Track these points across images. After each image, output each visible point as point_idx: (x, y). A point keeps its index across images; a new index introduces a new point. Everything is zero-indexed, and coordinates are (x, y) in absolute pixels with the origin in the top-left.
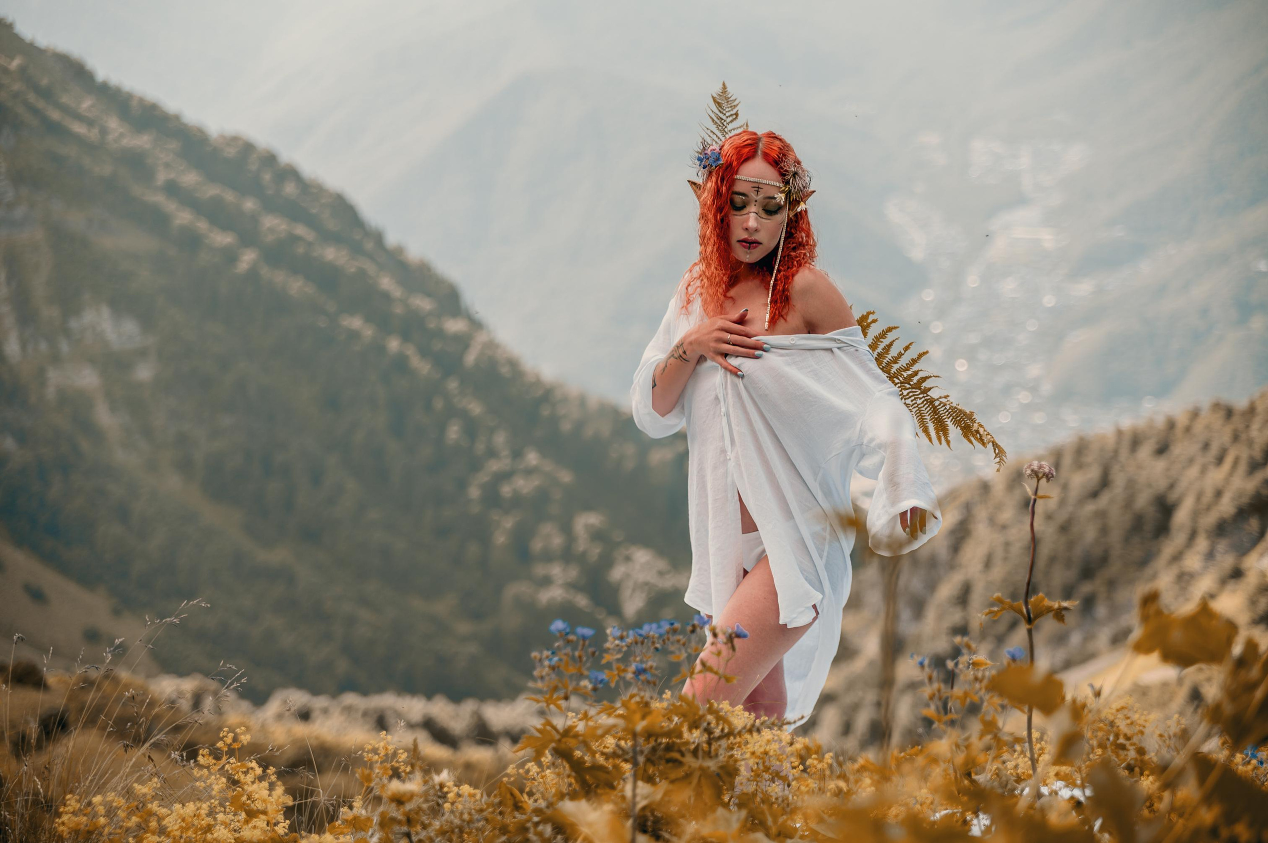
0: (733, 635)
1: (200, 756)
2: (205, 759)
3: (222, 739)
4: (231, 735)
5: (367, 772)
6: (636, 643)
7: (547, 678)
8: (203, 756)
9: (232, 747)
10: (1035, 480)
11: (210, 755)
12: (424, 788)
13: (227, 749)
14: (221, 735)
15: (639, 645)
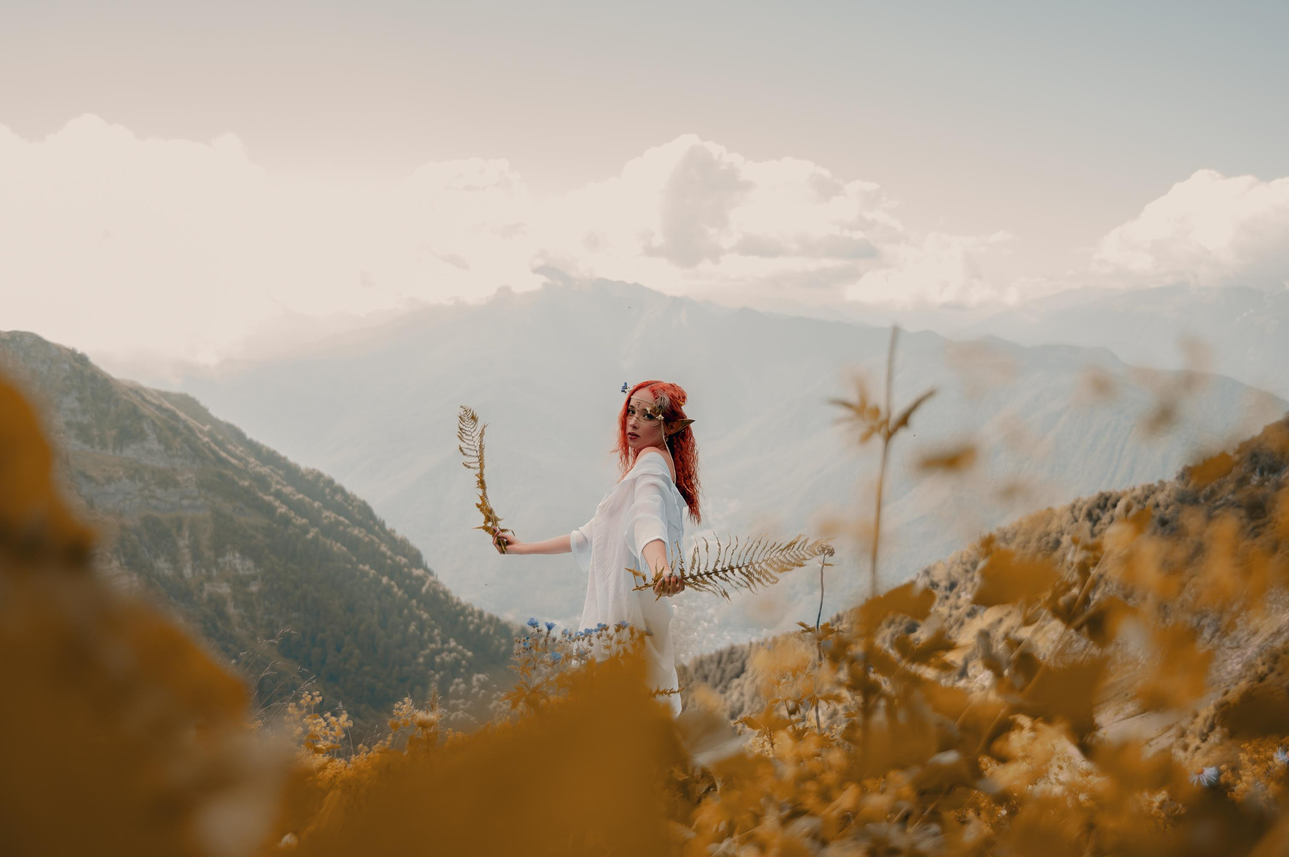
0: (644, 633)
1: (290, 708)
2: (293, 709)
3: (303, 698)
4: (310, 696)
5: (395, 721)
6: (579, 640)
7: (522, 655)
8: (291, 707)
9: (310, 704)
10: (824, 555)
11: (296, 707)
12: (441, 719)
13: (306, 705)
14: (304, 696)
15: (581, 640)
